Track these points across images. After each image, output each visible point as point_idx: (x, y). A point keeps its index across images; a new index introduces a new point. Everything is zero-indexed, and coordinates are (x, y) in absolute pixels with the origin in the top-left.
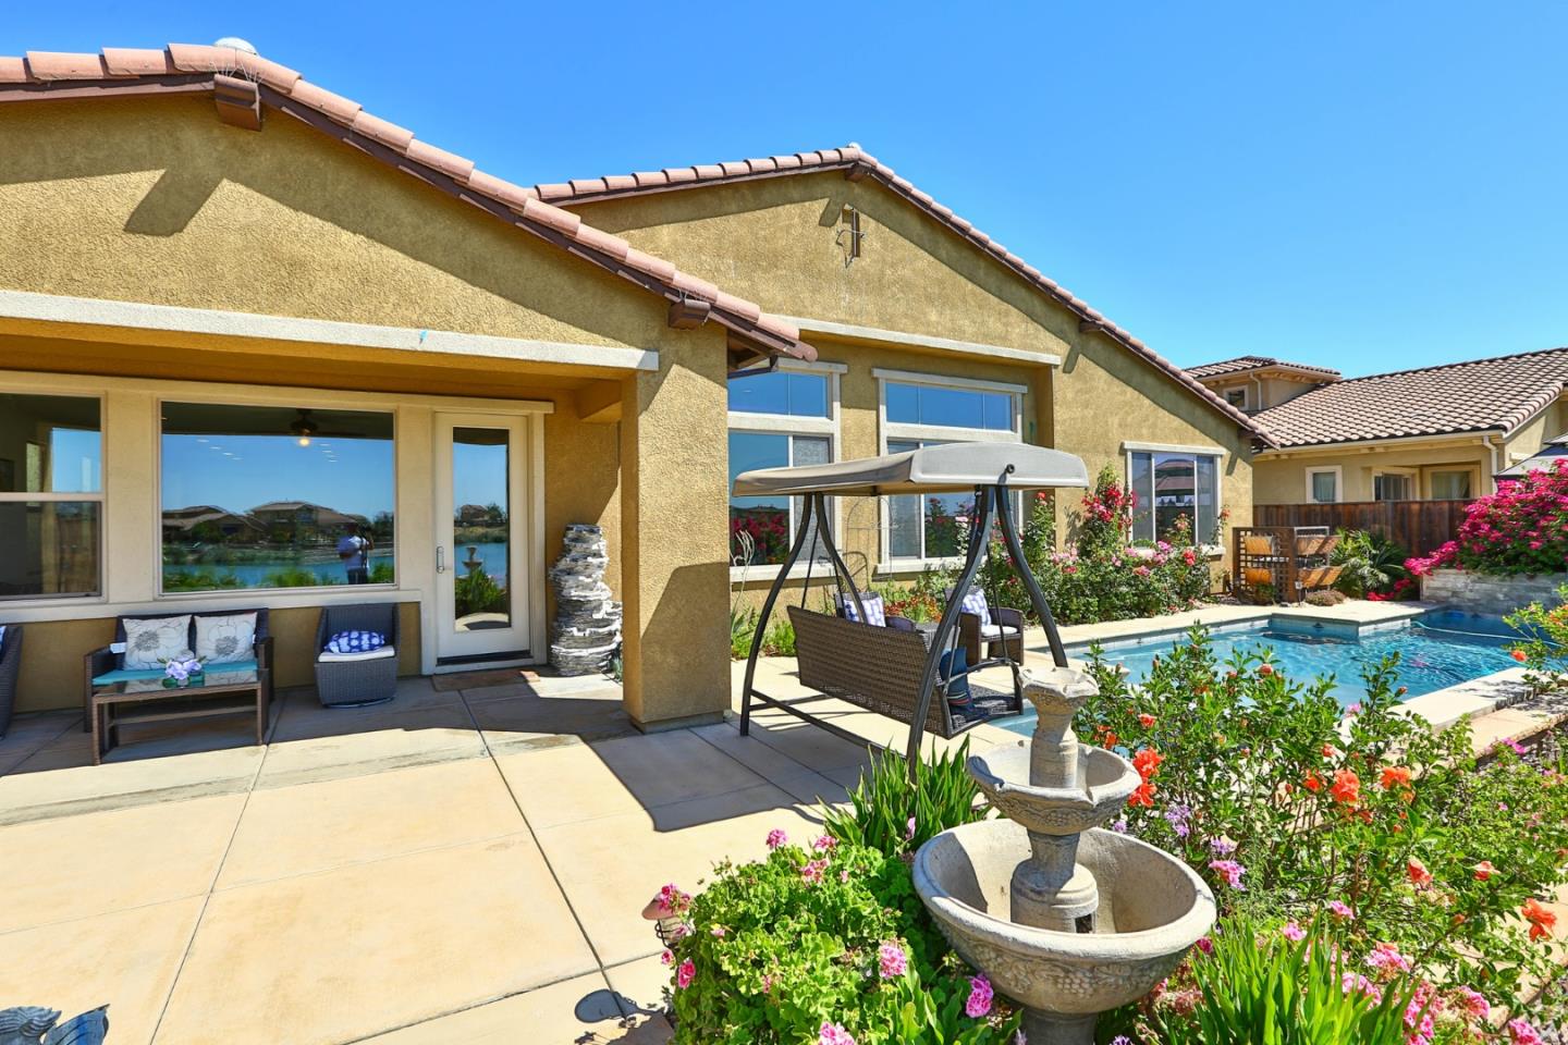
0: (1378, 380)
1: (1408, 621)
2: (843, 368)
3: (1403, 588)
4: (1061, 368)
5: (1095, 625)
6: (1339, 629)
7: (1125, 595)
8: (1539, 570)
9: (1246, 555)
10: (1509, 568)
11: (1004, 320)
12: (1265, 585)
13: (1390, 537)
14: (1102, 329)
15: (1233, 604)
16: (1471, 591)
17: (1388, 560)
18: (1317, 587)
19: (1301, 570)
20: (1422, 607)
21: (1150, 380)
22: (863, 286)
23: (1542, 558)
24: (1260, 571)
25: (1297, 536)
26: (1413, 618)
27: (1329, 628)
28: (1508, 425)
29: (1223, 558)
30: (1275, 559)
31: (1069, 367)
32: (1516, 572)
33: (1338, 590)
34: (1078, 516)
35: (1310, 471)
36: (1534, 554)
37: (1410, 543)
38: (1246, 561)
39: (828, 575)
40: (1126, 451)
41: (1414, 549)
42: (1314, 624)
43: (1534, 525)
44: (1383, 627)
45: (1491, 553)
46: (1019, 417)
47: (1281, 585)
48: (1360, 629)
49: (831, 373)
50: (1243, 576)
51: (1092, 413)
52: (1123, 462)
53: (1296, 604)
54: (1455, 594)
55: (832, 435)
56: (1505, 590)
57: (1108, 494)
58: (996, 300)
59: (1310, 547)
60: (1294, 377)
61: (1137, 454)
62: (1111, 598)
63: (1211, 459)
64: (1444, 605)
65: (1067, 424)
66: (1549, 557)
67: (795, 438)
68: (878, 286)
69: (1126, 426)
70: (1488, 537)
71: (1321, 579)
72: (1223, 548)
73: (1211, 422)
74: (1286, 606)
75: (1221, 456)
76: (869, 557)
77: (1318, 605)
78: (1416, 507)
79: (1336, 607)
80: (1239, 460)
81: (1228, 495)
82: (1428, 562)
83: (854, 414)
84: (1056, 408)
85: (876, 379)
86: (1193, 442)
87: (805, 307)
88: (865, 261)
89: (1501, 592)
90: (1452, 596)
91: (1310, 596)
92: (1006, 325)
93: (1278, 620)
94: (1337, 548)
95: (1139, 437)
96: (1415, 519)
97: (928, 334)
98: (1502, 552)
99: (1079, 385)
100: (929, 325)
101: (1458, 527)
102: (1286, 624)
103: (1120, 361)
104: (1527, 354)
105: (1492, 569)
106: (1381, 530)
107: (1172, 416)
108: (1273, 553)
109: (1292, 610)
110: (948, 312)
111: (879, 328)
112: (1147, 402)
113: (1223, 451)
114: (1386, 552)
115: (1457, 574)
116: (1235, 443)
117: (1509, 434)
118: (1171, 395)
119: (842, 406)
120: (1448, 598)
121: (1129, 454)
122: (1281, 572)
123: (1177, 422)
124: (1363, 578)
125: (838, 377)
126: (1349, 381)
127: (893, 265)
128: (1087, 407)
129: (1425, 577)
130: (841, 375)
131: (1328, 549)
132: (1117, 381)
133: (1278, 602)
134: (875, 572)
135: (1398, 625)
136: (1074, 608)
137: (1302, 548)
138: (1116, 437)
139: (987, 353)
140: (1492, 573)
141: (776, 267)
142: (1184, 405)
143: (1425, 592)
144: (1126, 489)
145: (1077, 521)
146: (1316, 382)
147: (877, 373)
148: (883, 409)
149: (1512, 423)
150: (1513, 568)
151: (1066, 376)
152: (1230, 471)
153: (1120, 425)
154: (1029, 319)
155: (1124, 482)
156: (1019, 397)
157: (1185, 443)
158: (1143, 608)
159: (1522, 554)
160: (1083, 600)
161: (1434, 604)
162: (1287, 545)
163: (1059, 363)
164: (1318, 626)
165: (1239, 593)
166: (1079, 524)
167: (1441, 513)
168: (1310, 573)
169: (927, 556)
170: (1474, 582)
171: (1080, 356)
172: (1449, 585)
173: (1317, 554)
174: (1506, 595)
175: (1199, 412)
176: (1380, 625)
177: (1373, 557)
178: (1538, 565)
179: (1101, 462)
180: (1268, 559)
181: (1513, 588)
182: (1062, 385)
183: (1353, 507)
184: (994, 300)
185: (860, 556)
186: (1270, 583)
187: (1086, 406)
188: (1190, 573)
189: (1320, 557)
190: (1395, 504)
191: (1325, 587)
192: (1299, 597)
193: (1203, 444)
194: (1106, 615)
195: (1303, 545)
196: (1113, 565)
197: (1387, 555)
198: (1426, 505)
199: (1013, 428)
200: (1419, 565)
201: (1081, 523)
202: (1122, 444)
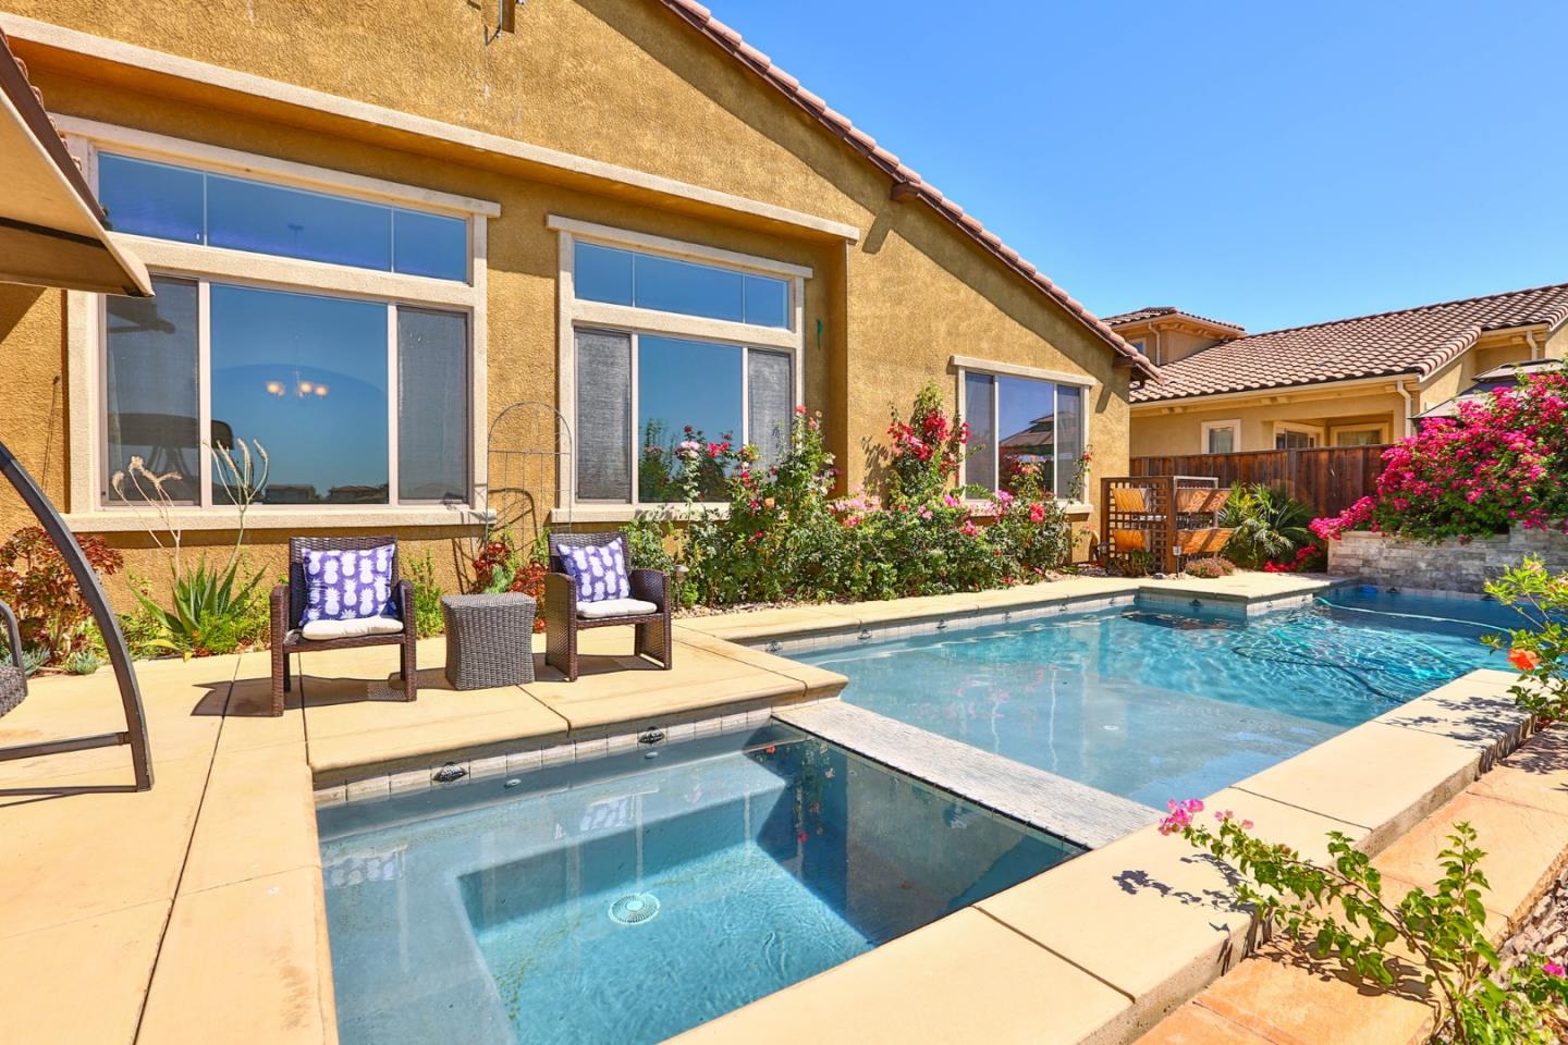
0: (1282, 335)
1: (1310, 597)
2: (494, 209)
3: (1307, 557)
4: (860, 244)
5: (891, 601)
6: (1222, 607)
7: (937, 560)
8: (1476, 531)
9: (1116, 513)
10: (1436, 529)
11: (768, 164)
12: (1139, 552)
13: (1293, 494)
14: (919, 195)
15: (1097, 575)
16: (1386, 558)
17: (1291, 522)
18: (1202, 554)
19: (1181, 532)
20: (1327, 579)
21: (993, 279)
22: (518, 77)
23: (1480, 515)
24: (1131, 532)
25: (1176, 488)
26: (1316, 592)
27: (1208, 606)
28: (1426, 367)
29: (1090, 517)
30: (1150, 518)
31: (872, 244)
32: (1446, 534)
33: (1225, 558)
34: (883, 452)
35: (1205, 427)
36: (1470, 509)
37: (1316, 501)
38: (1116, 521)
39: (459, 522)
40: (957, 367)
41: (1322, 509)
42: (1191, 600)
43: (1472, 471)
44: (1278, 604)
45: (1415, 511)
46: (799, 311)
47: (1158, 551)
48: (1249, 607)
49: (472, 214)
50: (1112, 540)
51: (907, 312)
52: (953, 383)
53: (1173, 575)
54: (1367, 562)
55: (472, 308)
56: (1428, 557)
57: (928, 424)
58: (757, 135)
59: (1193, 502)
60: (1196, 330)
61: (974, 375)
62: (916, 565)
63: (1075, 391)
64: (1354, 578)
65: (869, 322)
66: (1489, 514)
67: (399, 308)
68: (543, 81)
69: (958, 335)
70: (1412, 489)
71: (1206, 544)
72: (1088, 504)
73: (1078, 343)
74: (1161, 578)
75: (1090, 387)
76: (537, 497)
77: (1200, 576)
78: (1324, 456)
79: (1223, 579)
80: (1113, 395)
81: (1096, 438)
82: (1335, 522)
83: (513, 283)
84: (852, 300)
85: (555, 233)
86: (1053, 365)
87: (403, 94)
88: (522, 40)
89: (1422, 559)
90: (1363, 565)
91: (1191, 565)
92: (771, 172)
93: (1146, 596)
94: (1226, 506)
95: (977, 352)
96: (1323, 472)
97: (636, 166)
98: (1427, 510)
99: (888, 272)
100: (638, 155)
101: (1375, 479)
102: (1157, 601)
103: (950, 247)
104: (1438, 305)
105: (1416, 530)
106: (1283, 485)
107: (1025, 330)
108: (1147, 509)
109: (1168, 582)
110: (674, 140)
111: (546, 146)
112: (989, 306)
113: (1091, 380)
114: (1287, 511)
115: (1370, 537)
116: (1109, 374)
117: (1426, 377)
118: (1020, 300)
119: (490, 266)
120: (1358, 568)
121: (962, 373)
122: (1158, 535)
123: (1030, 338)
124: (1260, 544)
125: (484, 221)
126: (1253, 337)
127: (575, 54)
128: (900, 303)
129: (1332, 541)
130: (490, 220)
131: (1215, 505)
132: (945, 273)
133: (1152, 573)
134: (548, 521)
135: (1296, 601)
136: (857, 577)
137: (1183, 503)
138: (942, 348)
139: (740, 208)
140: (1417, 535)
141: (344, 19)
142: (1042, 317)
143: (1332, 561)
144: (956, 420)
145: (881, 458)
146: (1220, 338)
147: (554, 222)
148: (566, 278)
149: (1430, 367)
150: (1443, 529)
151: (867, 258)
152: (1101, 407)
153: (949, 333)
154: (811, 171)
155: (953, 409)
156: (800, 284)
157: (1041, 366)
158: (968, 580)
159: (1454, 510)
160: (871, 567)
161: (1342, 576)
162: (1164, 498)
163: (856, 237)
164: (1196, 604)
165: (1105, 562)
166: (884, 463)
167: (1354, 465)
168: (1192, 535)
169: (641, 500)
170: (1390, 547)
171: (891, 232)
172: (1360, 552)
173: (1202, 512)
174: (1429, 564)
175: (1061, 328)
176: (1274, 602)
177: (1272, 519)
178: (1475, 525)
179: (918, 381)
180: (1142, 518)
181: (1439, 555)
182: (859, 267)
183: (1251, 458)
184: (753, 135)
185: (520, 496)
186: (1143, 549)
187: (898, 300)
188: (1041, 533)
189: (1205, 517)
190: (1301, 453)
191: (1211, 555)
192: (1179, 566)
193: (1066, 371)
194: (908, 588)
195: (1183, 499)
196: (920, 518)
197: (1289, 515)
198: (1336, 453)
199: (791, 327)
200: (1325, 526)
201: (888, 462)
202: (951, 359)
